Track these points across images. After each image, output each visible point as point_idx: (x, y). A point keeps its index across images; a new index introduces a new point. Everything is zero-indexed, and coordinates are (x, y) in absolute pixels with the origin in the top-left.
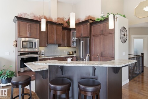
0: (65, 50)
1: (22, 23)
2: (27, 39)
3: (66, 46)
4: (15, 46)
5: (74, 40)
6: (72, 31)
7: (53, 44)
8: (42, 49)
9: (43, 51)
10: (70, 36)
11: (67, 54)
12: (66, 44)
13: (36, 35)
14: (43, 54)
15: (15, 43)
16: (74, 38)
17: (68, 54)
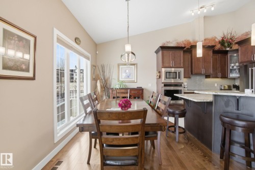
0: (216, 82)
1: (166, 52)
2: (173, 70)
3: (218, 78)
4: (158, 77)
5: (233, 67)
6: (229, 55)
7: (199, 74)
8: (185, 81)
9: (186, 84)
10: (225, 62)
11: (219, 88)
12: (219, 74)
13: (180, 64)
14: (186, 87)
15: (159, 74)
16: (232, 65)
17: (221, 89)
